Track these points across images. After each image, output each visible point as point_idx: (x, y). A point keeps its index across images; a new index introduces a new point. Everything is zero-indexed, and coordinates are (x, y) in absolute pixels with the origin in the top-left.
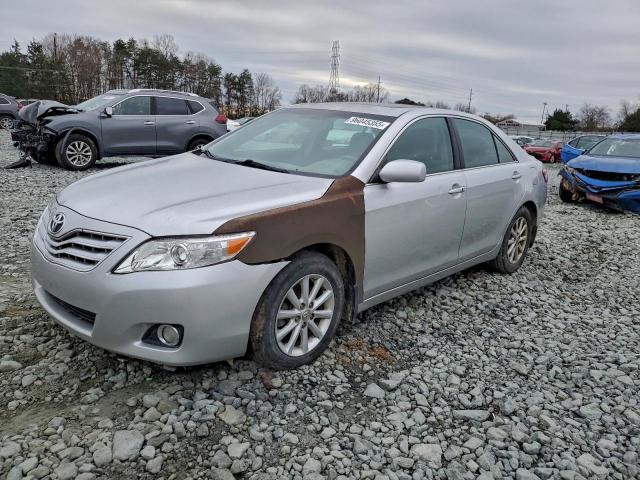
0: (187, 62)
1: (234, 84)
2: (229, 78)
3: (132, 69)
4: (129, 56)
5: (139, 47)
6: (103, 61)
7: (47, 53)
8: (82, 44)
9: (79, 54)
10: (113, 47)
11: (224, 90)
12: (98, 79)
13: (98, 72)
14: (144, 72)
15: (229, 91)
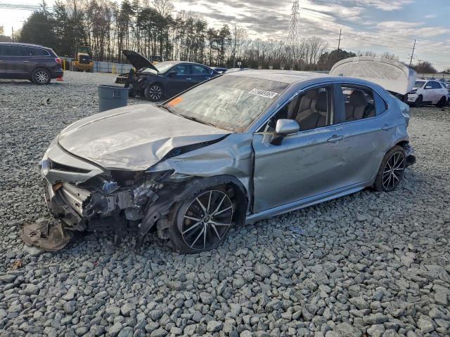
0: (178, 20)
1: (216, 37)
2: (211, 32)
3: (135, 25)
4: (133, 14)
5: (141, 6)
6: (112, 19)
7: (70, 13)
8: (96, 4)
9: (94, 13)
10: (120, 7)
11: (207, 42)
12: (108, 33)
13: (108, 28)
14: (145, 28)
15: (211, 43)
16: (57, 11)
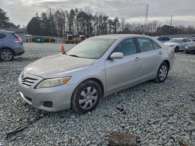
0: (95, 16)
1: (112, 23)
2: (110, 21)
3: (76, 20)
4: (75, 15)
5: (79, 11)
6: (66, 18)
7: (48, 16)
8: (59, 12)
9: (58, 16)
10: (69, 12)
11: (108, 25)
12: (64, 25)
15: (110, 26)
16: (42, 16)
